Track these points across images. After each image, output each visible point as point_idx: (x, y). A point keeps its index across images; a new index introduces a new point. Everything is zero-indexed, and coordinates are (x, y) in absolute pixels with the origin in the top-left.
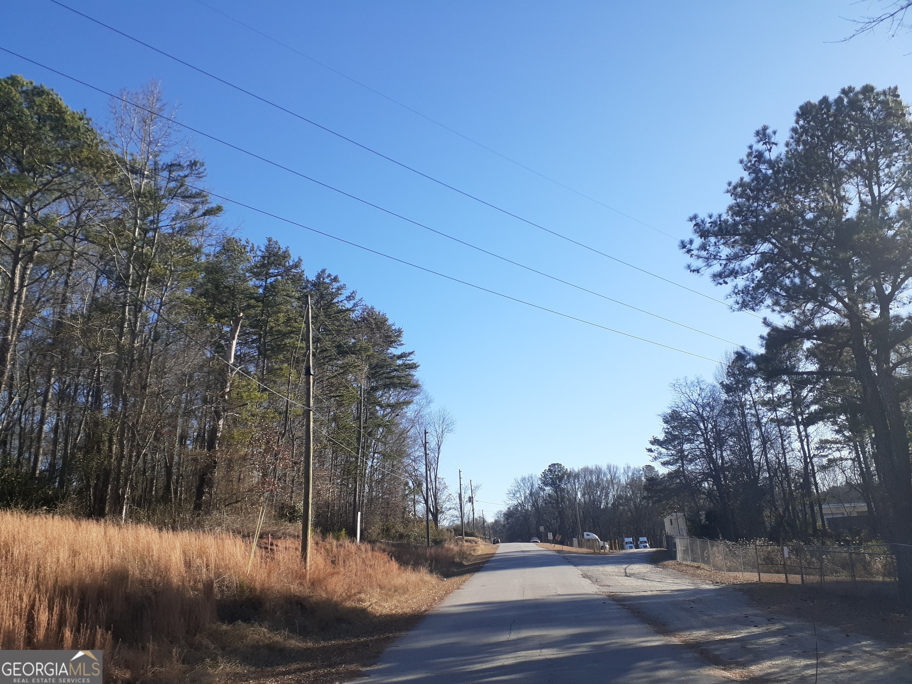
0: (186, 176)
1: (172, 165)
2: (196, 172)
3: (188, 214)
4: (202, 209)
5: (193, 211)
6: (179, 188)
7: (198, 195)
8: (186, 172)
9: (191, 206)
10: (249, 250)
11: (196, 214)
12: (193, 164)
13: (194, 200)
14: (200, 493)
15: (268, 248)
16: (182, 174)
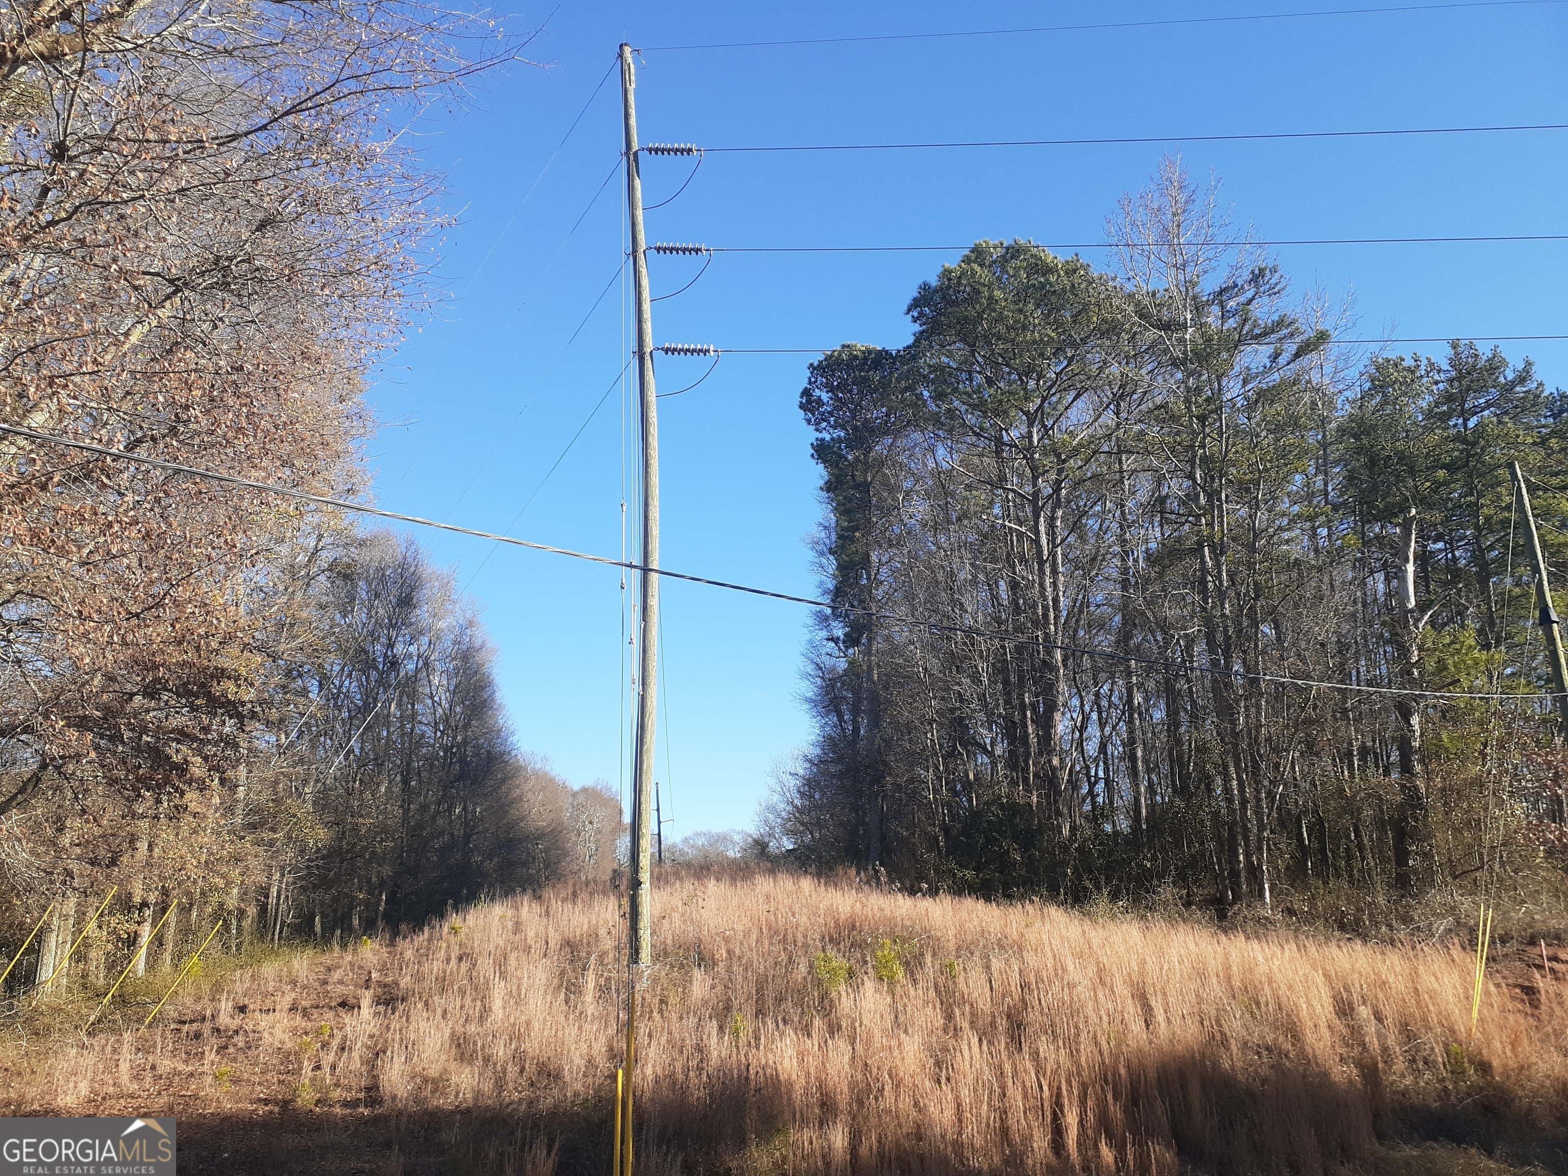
0: (1250, 302)
1: (1222, 291)
2: (1267, 287)
3: (1268, 365)
4: (1291, 348)
5: (1275, 356)
6: (1244, 325)
7: (1280, 324)
8: (1249, 295)
9: (1270, 350)
10: (1423, 373)
11: (1282, 360)
12: (1257, 277)
13: (1273, 337)
14: (1402, 857)
15: (1455, 362)
16: (1242, 299)
